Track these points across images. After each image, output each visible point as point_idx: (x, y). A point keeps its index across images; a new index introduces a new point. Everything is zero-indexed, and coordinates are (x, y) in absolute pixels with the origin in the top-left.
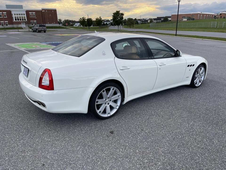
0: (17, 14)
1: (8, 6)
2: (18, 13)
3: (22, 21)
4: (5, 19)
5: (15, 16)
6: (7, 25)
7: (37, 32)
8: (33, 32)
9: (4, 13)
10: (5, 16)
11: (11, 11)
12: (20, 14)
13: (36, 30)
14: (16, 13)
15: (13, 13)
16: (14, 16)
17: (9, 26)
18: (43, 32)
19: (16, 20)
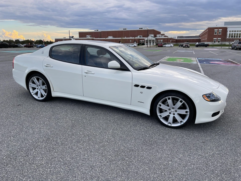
0: (233, 31)
1: (226, 23)
2: (234, 29)
3: (236, 38)
4: (219, 36)
5: (230, 33)
6: (215, 42)
7: (234, 49)
8: (232, 49)
9: (220, 30)
10: (220, 33)
11: (227, 28)
12: (235, 31)
13: (234, 47)
14: (232, 29)
15: (228, 30)
16: (228, 33)
17: (220, 43)
18: (239, 49)
19: (229, 37)
